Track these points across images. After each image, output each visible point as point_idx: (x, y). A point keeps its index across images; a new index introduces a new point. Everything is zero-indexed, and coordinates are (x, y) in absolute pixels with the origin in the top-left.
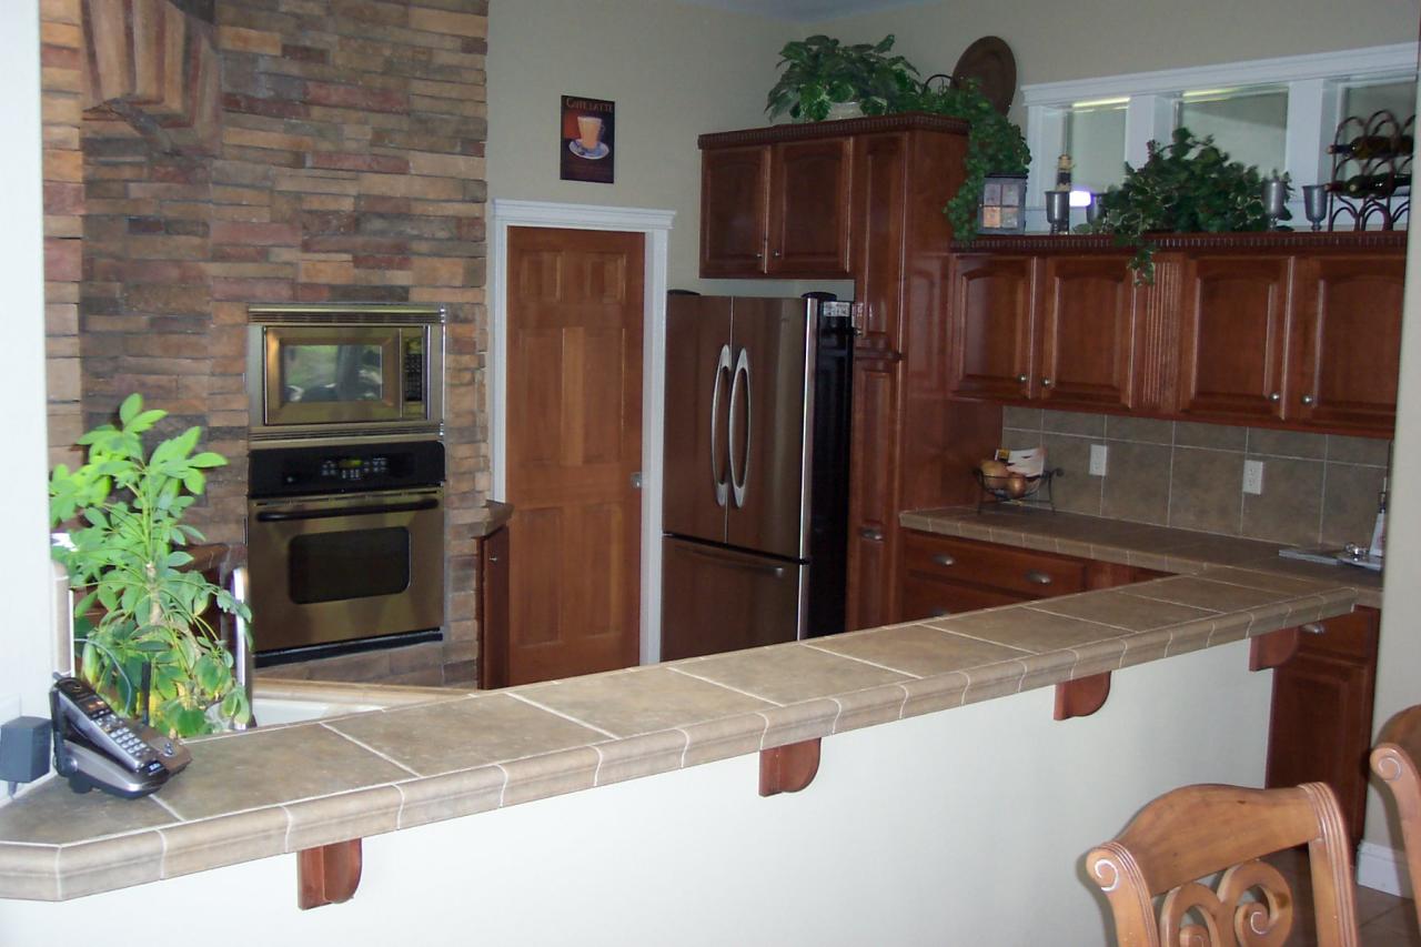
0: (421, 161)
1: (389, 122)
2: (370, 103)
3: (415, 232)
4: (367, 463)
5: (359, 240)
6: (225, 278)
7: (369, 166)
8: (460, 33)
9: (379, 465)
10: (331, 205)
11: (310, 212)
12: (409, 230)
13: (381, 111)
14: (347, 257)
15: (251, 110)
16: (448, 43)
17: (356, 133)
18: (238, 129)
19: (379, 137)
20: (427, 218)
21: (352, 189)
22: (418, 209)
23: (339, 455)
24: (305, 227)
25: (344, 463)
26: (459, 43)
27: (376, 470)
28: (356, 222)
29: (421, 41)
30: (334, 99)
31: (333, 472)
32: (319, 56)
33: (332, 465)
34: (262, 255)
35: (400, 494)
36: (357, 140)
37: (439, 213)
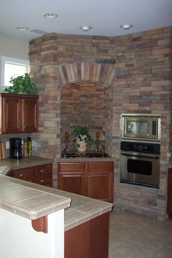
0: (154, 83)
1: (147, 76)
2: (143, 73)
3: (153, 98)
4: (143, 147)
5: (141, 101)
6: (116, 109)
7: (141, 86)
8: (163, 53)
9: (146, 148)
10: (135, 94)
11: (131, 96)
12: (152, 98)
13: (145, 74)
14: (138, 104)
15: (121, 78)
16: (160, 56)
17: (140, 79)
18: (117, 82)
19: (145, 79)
20: (156, 95)
21: (138, 91)
22: (153, 93)
23: (138, 144)
24: (130, 99)
25: (139, 146)
26: (163, 56)
27: (145, 149)
28: (140, 97)
29: (154, 57)
30: (135, 73)
31: (136, 148)
32: (132, 65)
33: (136, 146)
34: (121, 105)
35: (150, 154)
36: (139, 81)
37: (158, 94)
